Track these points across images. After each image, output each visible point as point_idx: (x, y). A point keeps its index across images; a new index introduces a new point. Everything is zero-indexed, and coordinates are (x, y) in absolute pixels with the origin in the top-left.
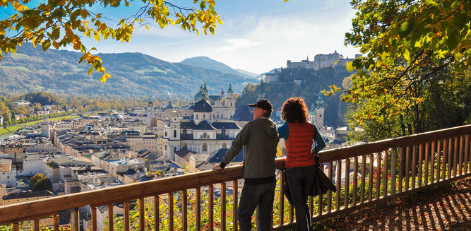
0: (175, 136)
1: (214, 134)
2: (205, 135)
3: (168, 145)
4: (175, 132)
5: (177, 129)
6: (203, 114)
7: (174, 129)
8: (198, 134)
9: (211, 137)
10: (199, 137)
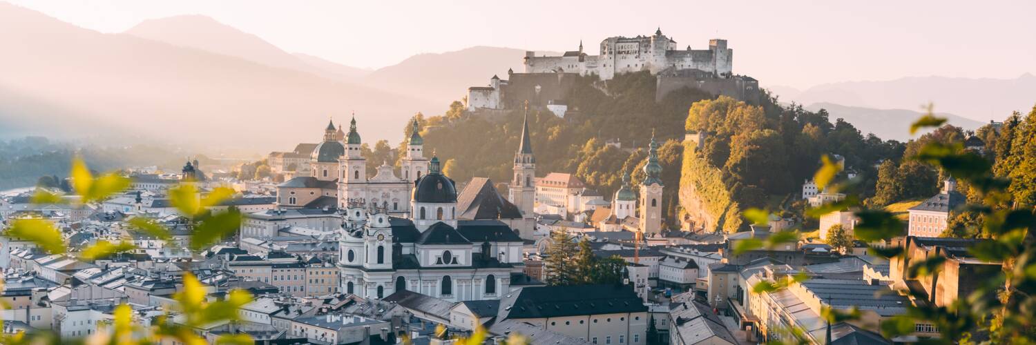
0: (380, 260)
1: (467, 254)
2: (447, 255)
3: (355, 282)
4: (381, 249)
5: (384, 244)
6: (437, 206)
7: (377, 244)
8: (430, 255)
9: (462, 261)
10: (432, 262)
